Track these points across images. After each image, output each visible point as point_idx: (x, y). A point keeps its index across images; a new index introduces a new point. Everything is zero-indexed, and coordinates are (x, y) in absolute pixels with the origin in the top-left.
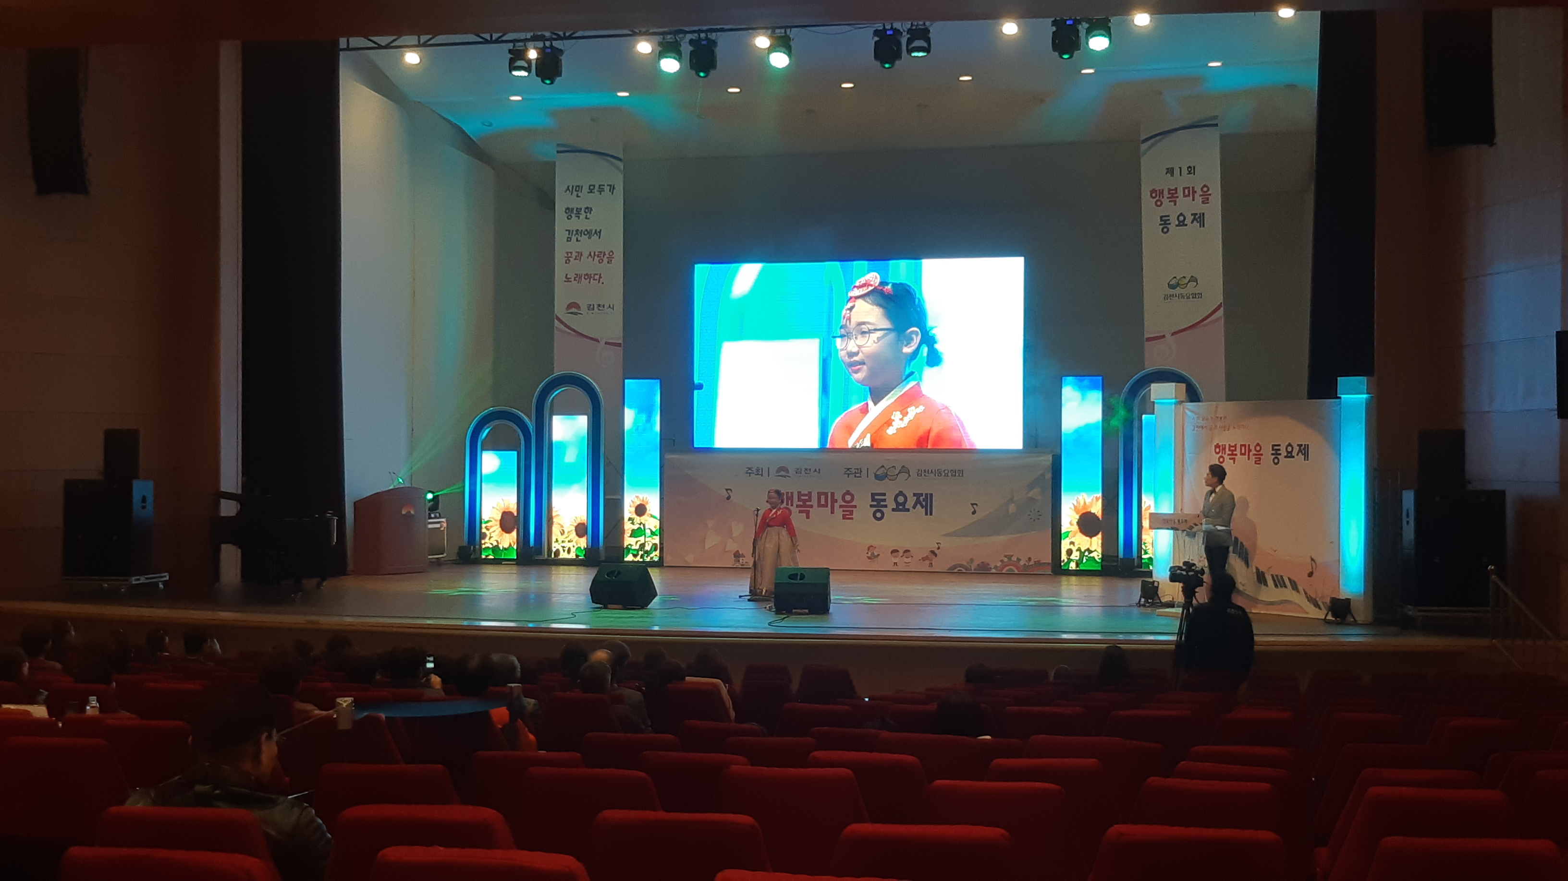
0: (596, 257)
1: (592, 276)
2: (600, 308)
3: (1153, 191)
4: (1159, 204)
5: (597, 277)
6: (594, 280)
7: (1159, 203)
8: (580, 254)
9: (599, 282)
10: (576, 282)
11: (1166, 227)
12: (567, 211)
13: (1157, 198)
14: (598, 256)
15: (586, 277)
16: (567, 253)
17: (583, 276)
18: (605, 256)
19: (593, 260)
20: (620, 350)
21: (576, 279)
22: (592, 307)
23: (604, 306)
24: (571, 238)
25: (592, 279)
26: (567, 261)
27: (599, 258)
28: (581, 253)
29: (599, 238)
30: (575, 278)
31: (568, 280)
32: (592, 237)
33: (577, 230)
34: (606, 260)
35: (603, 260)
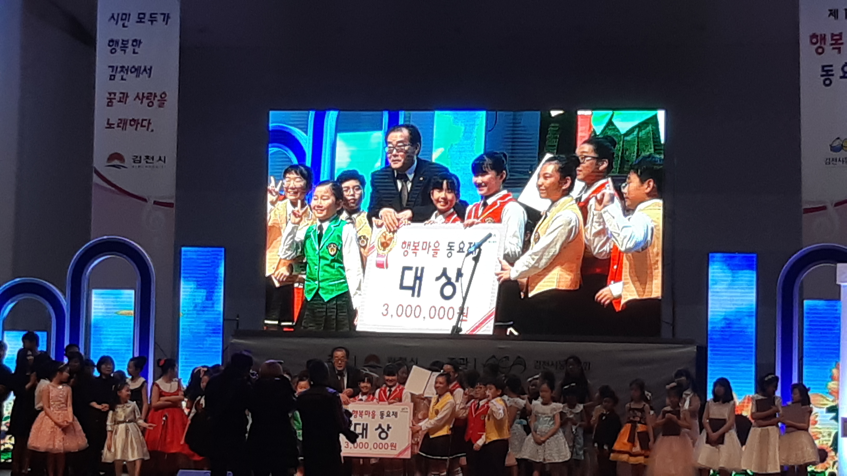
0: (144, 100)
1: (140, 121)
2: (149, 161)
3: (814, 36)
4: (820, 52)
5: (145, 123)
6: (142, 126)
7: (820, 50)
8: (125, 96)
9: (148, 129)
10: (120, 129)
11: (829, 79)
12: (111, 44)
13: (818, 44)
14: (147, 98)
15: (132, 123)
16: (110, 94)
17: (128, 122)
18: (156, 99)
19: (142, 102)
20: (173, 211)
21: (120, 125)
22: (138, 159)
23: (153, 158)
24: (114, 76)
25: (139, 126)
26: (110, 103)
27: (148, 101)
28: (127, 94)
29: (149, 76)
30: (118, 124)
31: (110, 126)
32: (141, 75)
33: (122, 67)
34: (156, 103)
35: (153, 103)
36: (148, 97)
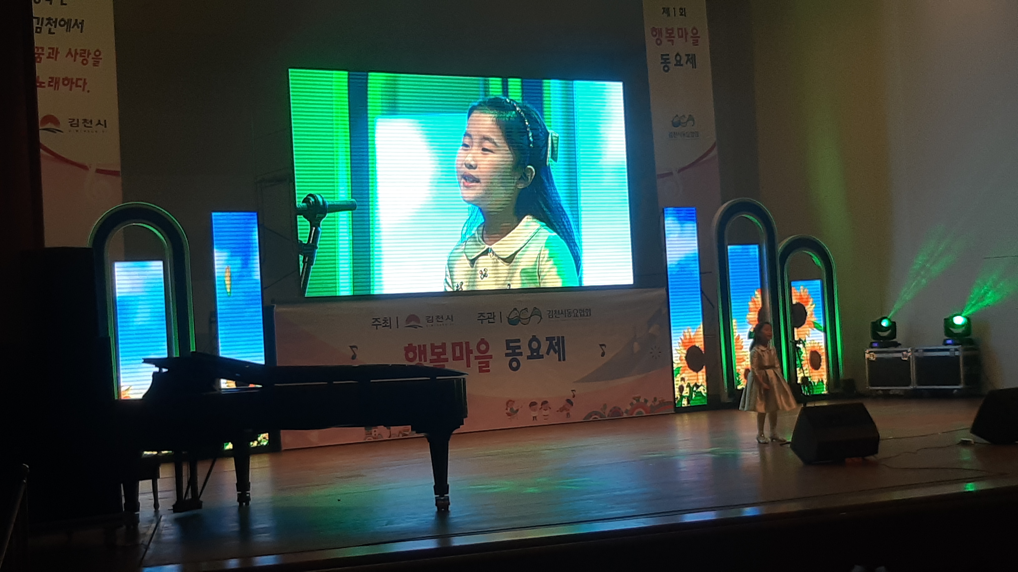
0: (78, 57)
1: (74, 81)
2: (87, 125)
3: (654, 29)
5: (80, 83)
6: (77, 86)
7: (659, 42)
9: (83, 90)
10: (52, 88)
11: (667, 66)
13: (658, 37)
14: (81, 56)
15: (66, 82)
16: (37, 48)
17: (61, 81)
18: (90, 56)
19: (75, 60)
20: (117, 180)
21: (51, 84)
22: (76, 122)
23: (91, 121)
24: (40, 28)
25: (74, 86)
27: (82, 58)
28: (57, 49)
29: (81, 31)
30: (49, 82)
31: (40, 84)
32: (71, 29)
33: (49, 19)
34: (91, 61)
35: (87, 61)
36: (81, 54)
